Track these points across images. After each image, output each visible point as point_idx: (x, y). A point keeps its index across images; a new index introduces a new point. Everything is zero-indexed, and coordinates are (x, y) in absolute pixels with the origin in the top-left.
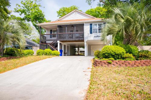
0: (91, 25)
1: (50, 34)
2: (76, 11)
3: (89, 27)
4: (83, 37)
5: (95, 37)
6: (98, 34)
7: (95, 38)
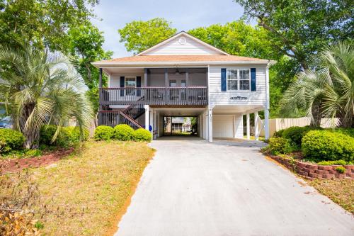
0: (224, 71)
1: (119, 87)
2: (183, 35)
3: (219, 75)
4: (206, 99)
5: (232, 98)
6: (239, 92)
7: (232, 100)
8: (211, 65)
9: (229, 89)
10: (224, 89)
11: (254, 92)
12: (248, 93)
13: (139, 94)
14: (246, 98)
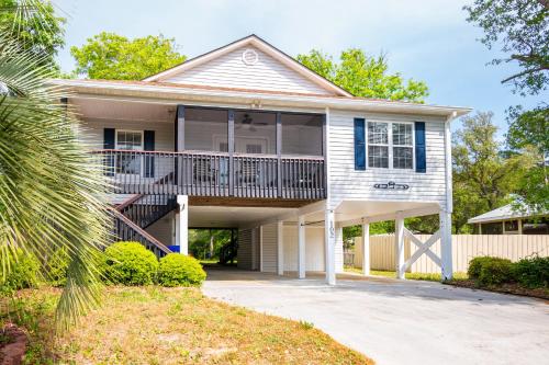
0: (359, 123)
2: (251, 45)
5: (378, 187)
6: (392, 174)
7: (378, 191)
8: (333, 109)
9: (371, 165)
10: (360, 165)
11: (422, 175)
12: (409, 175)
13: (150, 173)
14: (406, 187)
